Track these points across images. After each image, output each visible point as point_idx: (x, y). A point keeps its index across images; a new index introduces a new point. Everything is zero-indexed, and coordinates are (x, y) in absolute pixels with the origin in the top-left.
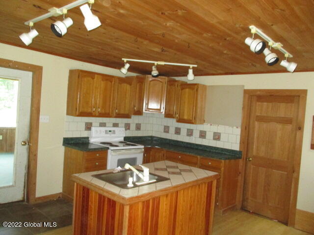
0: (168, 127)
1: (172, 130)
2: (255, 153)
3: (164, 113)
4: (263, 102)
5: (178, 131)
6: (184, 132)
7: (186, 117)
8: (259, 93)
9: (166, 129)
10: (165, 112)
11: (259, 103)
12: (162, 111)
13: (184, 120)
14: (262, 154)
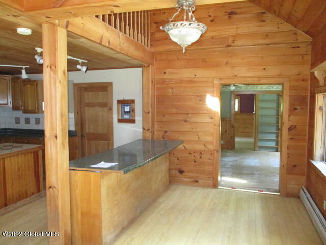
0: (19, 118)
1: (23, 121)
2: (87, 131)
3: (11, 107)
4: (88, 92)
5: (27, 121)
6: (32, 121)
7: (30, 108)
8: (83, 86)
9: (18, 121)
10: (13, 106)
11: (87, 93)
12: (9, 105)
13: (29, 111)
14: (92, 131)
